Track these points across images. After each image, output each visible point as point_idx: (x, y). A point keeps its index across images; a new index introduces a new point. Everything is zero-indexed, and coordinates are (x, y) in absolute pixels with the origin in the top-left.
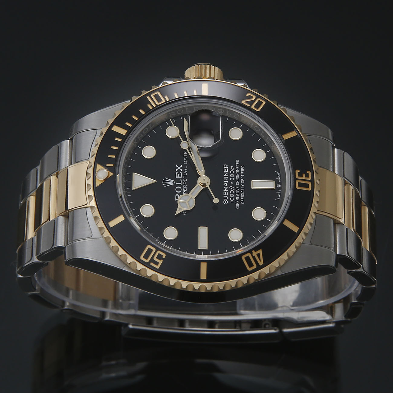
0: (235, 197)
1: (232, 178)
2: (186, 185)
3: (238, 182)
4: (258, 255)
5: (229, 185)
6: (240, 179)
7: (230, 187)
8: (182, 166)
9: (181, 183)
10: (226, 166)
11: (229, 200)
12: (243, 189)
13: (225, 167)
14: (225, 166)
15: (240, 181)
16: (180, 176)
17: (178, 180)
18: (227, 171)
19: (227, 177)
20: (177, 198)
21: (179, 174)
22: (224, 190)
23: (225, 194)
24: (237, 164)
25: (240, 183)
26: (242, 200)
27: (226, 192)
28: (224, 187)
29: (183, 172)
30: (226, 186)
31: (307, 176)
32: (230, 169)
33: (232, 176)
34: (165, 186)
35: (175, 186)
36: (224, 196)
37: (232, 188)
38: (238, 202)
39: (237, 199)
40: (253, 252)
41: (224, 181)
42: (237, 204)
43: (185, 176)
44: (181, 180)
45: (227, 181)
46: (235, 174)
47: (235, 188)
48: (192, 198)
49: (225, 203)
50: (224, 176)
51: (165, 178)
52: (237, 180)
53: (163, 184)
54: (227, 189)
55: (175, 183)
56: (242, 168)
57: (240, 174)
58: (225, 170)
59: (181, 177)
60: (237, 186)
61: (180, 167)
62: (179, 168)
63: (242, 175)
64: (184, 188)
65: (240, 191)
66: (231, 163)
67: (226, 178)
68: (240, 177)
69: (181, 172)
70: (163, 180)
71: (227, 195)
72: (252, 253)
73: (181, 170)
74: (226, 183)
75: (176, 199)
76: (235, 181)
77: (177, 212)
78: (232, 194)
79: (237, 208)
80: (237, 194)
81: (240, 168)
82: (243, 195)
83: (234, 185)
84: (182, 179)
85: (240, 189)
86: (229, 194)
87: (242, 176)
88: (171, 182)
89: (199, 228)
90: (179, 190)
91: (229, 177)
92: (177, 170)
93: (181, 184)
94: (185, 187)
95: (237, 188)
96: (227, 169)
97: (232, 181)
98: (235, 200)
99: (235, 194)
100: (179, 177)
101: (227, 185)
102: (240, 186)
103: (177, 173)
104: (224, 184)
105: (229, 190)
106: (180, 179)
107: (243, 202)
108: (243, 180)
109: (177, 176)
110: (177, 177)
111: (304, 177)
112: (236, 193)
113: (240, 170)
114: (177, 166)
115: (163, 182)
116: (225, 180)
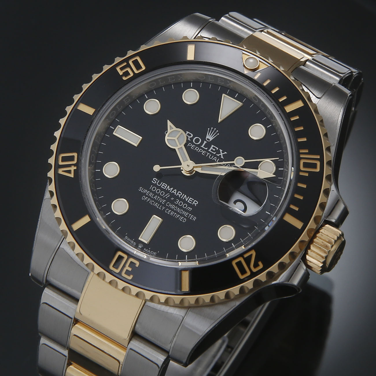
0: (154, 193)
1: (179, 202)
2: (198, 150)
3: (170, 206)
4: (69, 172)
5: (172, 195)
6: (172, 210)
7: (168, 195)
8: (222, 158)
9: (204, 147)
10: (195, 204)
11: (155, 185)
12: (159, 207)
13: (194, 202)
14: (196, 202)
15: (170, 209)
16: (212, 150)
17: (208, 145)
18: (190, 201)
19: (182, 198)
20: (188, 134)
21: (214, 150)
22: (169, 186)
23: (164, 185)
24: (191, 216)
25: (167, 207)
26: (148, 199)
27: (166, 187)
28: (172, 188)
29: (215, 156)
30: (172, 191)
31: (127, 272)
32: (189, 205)
33: (181, 204)
34: (209, 129)
35: (204, 139)
36: (162, 183)
37: (166, 196)
38: (148, 194)
39: (151, 195)
40: (75, 168)
41: (179, 192)
42: (145, 191)
43: (209, 155)
44: (206, 149)
45: (178, 195)
46: (181, 208)
47: (165, 198)
48: (178, 146)
49: (155, 179)
50: (185, 196)
51: (218, 134)
52: (173, 207)
53: (212, 128)
54: (169, 190)
55: (206, 141)
56: (183, 219)
57: (178, 213)
58: (191, 199)
59: (210, 150)
60: (165, 203)
61: (222, 156)
62: (222, 154)
63: (176, 215)
64: (195, 147)
65: (159, 203)
66: (195, 211)
67: (181, 196)
68: (175, 212)
69: (216, 154)
70: (217, 131)
71: (162, 187)
72: (74, 165)
73: (218, 155)
74: (175, 193)
75: (188, 132)
76: (172, 202)
77: (169, 123)
78: (160, 192)
79: (141, 189)
80: (157, 197)
81: (185, 217)
82: (153, 203)
83: (168, 200)
84: (207, 151)
85: (161, 204)
86: (162, 190)
87: (174, 214)
88: (210, 137)
89: (141, 138)
90: (197, 140)
91: (181, 200)
92: (221, 151)
93: (202, 146)
94: (196, 149)
95: (163, 201)
96: (192, 202)
97: (175, 200)
98: (151, 191)
99: (159, 195)
100: (211, 148)
101: (173, 193)
102: (164, 205)
103: (217, 149)
104: (176, 190)
105: (167, 192)
106: (209, 149)
107: (144, 198)
108: (169, 213)
109: (213, 148)
110: (213, 146)
111: (127, 268)
112: (159, 197)
113: (182, 215)
114: (225, 153)
115: (215, 129)
116: (180, 194)
